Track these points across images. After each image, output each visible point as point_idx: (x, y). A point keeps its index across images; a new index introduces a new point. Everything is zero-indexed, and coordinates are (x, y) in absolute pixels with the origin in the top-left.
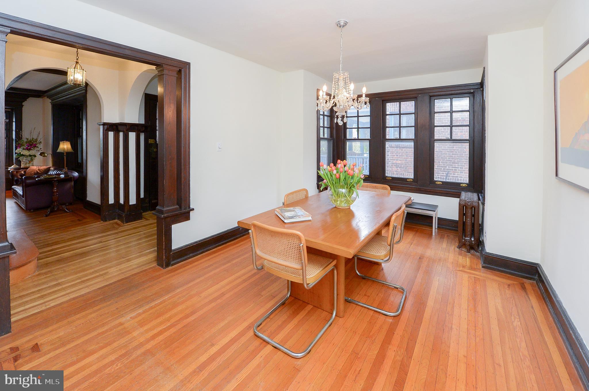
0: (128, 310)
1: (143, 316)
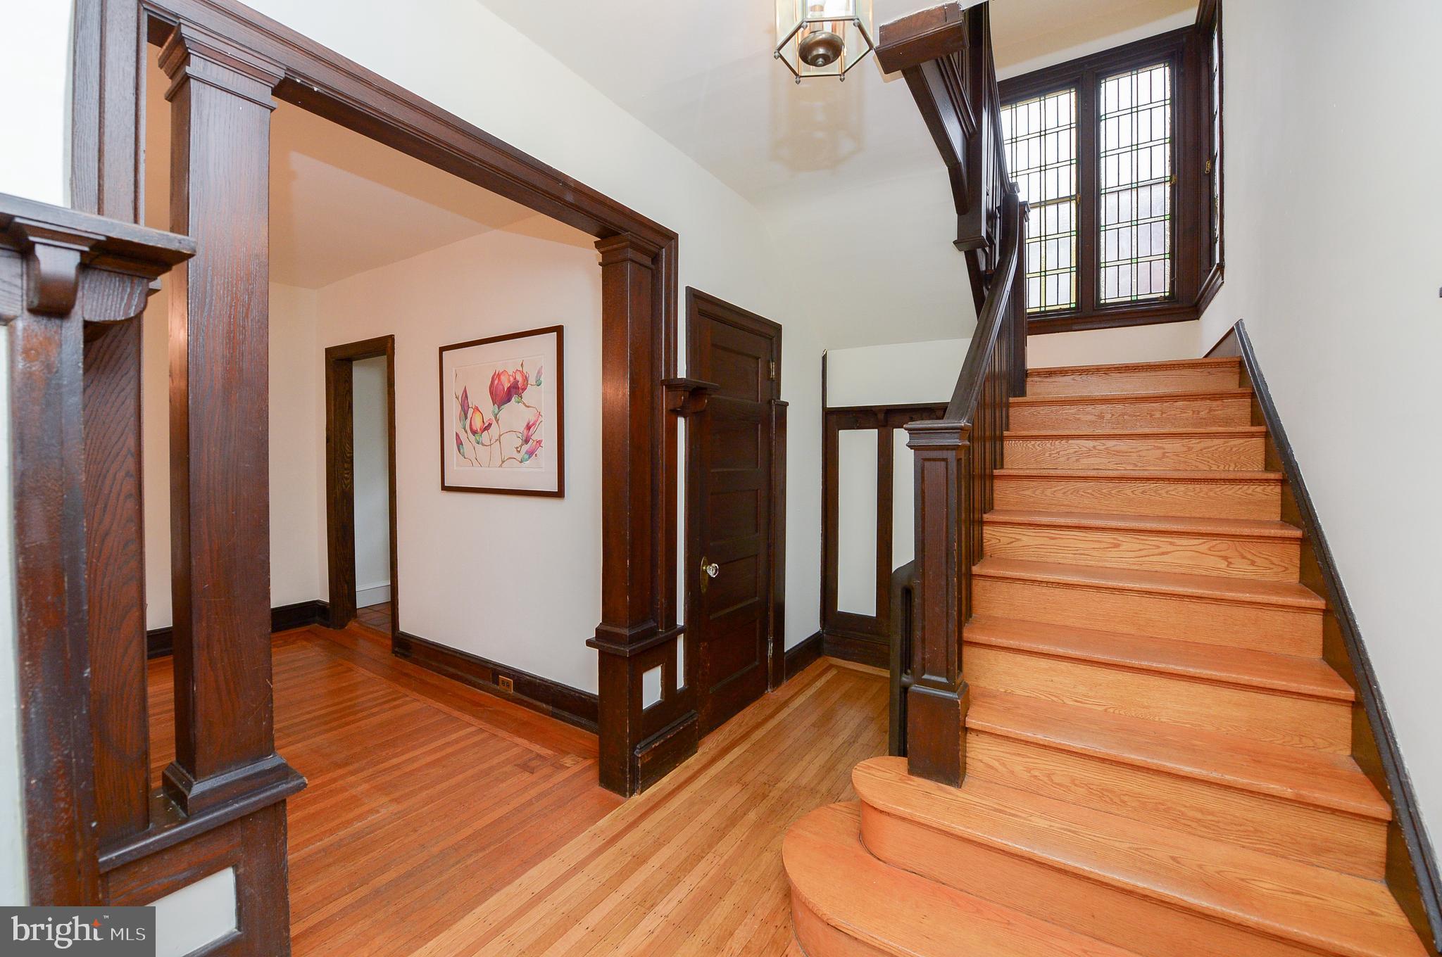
0: (387, 827)
1: (351, 815)
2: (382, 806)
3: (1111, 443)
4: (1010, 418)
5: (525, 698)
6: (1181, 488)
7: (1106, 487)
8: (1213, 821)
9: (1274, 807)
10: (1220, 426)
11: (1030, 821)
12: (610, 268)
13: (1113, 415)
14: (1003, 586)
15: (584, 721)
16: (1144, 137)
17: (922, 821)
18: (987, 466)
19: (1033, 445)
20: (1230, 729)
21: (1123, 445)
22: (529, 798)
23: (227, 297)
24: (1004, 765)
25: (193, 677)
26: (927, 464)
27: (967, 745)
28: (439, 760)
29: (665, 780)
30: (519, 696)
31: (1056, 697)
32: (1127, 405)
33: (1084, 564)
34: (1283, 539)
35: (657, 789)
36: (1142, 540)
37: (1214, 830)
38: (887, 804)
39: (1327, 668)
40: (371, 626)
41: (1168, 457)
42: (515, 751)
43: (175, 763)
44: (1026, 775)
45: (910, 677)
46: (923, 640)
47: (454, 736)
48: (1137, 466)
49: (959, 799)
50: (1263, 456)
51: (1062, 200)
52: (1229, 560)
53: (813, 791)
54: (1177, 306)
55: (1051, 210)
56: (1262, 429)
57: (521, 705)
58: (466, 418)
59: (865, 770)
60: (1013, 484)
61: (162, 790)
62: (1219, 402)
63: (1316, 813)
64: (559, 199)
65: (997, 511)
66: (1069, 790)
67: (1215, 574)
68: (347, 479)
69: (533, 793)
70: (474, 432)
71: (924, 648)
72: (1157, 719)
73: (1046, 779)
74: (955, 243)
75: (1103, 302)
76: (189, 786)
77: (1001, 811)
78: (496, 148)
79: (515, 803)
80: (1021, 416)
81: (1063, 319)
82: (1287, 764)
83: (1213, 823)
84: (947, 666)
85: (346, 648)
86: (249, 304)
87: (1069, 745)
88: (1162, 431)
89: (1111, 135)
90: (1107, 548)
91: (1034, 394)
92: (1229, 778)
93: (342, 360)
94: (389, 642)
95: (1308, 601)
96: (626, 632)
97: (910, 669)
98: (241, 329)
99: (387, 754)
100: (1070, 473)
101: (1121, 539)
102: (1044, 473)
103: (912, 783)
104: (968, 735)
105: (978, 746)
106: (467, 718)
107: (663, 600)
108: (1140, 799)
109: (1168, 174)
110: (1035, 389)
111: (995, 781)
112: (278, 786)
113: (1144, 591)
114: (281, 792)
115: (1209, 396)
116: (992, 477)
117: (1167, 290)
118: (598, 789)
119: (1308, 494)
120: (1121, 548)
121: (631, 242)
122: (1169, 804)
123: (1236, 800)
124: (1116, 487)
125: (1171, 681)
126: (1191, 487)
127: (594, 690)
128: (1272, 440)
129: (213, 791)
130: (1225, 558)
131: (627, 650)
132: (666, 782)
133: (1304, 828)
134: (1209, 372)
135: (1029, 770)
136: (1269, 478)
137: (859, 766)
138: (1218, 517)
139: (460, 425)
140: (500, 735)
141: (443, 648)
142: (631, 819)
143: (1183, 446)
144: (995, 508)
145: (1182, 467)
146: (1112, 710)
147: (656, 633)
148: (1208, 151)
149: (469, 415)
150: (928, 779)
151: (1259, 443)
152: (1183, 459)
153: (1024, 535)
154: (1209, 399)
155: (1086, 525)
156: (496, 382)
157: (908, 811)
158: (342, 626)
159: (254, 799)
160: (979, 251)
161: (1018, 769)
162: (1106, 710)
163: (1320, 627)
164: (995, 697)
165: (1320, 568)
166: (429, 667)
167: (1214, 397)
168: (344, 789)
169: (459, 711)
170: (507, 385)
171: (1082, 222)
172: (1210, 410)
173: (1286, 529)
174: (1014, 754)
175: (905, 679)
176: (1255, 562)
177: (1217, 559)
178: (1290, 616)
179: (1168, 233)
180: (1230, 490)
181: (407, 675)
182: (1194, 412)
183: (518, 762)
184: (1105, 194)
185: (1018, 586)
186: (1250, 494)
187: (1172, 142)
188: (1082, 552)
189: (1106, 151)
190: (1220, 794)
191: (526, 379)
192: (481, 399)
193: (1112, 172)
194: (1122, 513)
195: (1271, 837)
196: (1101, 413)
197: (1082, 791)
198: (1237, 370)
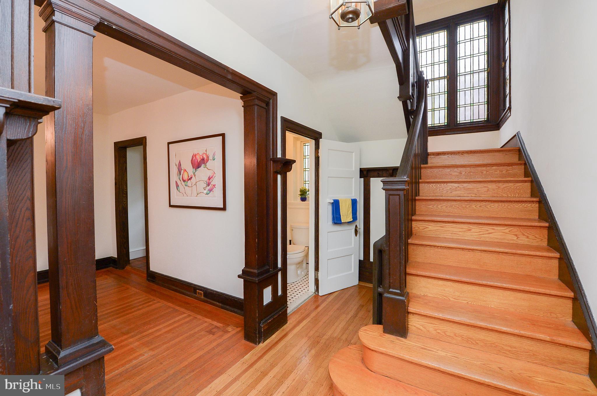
0: (148, 362)
2: (145, 352)
3: (465, 185)
4: (422, 174)
5: (209, 300)
6: (496, 205)
7: (464, 204)
8: (516, 351)
9: (541, 344)
10: (511, 178)
11: (437, 353)
12: (247, 108)
13: (466, 172)
14: (421, 248)
15: (236, 310)
16: (476, 51)
17: (391, 354)
18: (414, 195)
19: (432, 186)
20: (521, 310)
21: (470, 186)
22: (213, 346)
23: (74, 124)
24: (425, 328)
25: (60, 302)
26: (391, 197)
27: (409, 319)
28: (171, 330)
29: (274, 336)
30: (206, 299)
31: (446, 297)
32: (472, 168)
33: (456, 238)
34: (541, 227)
35: (270, 341)
36: (481, 227)
37: (516, 355)
38: (375, 347)
39: (561, 283)
40: (136, 268)
41: (490, 191)
42: (205, 325)
43: (51, 342)
44: (434, 332)
45: (381, 289)
46: (390, 274)
47: (177, 319)
48: (476, 195)
49: (406, 344)
50: (530, 191)
51: (441, 78)
52: (518, 236)
53: (339, 340)
54: (490, 124)
55: (437, 82)
56: (530, 179)
57: (206, 303)
58: (180, 174)
59: (364, 331)
60: (424, 203)
61: (45, 354)
62: (511, 167)
63: (559, 347)
64: (225, 78)
65: (418, 215)
66: (454, 338)
67: (512, 242)
68: (125, 201)
69: (215, 344)
70: (184, 181)
71: (390, 278)
72: (490, 306)
73: (443, 334)
74: (398, 97)
75: (458, 122)
76: (59, 353)
77: (425, 349)
78: (197, 55)
79: (207, 349)
80: (426, 173)
81: (442, 130)
82: (546, 325)
83: (515, 352)
84: (400, 285)
85: (125, 278)
86: (84, 128)
87: (453, 319)
88: (487, 180)
89: (462, 50)
90: (466, 231)
91: (431, 163)
92: (523, 332)
93: (122, 148)
94: (146, 275)
95: (552, 254)
96: (256, 271)
97: (381, 285)
98: (80, 139)
99: (147, 328)
100: (449, 198)
101: (471, 227)
102: (438, 198)
103: (385, 337)
104: (409, 315)
105: (413, 320)
106: (183, 310)
107: (272, 256)
108: (484, 342)
109: (486, 67)
110: (432, 161)
111: (421, 335)
112: (100, 350)
113: (483, 250)
114: (102, 353)
115: (506, 165)
116: (415, 200)
117: (486, 117)
118: (244, 341)
119: (551, 208)
120: (472, 231)
121: (257, 97)
122: (497, 344)
123: (525, 342)
124: (468, 205)
125: (496, 290)
126: (500, 204)
127: (242, 297)
128: (534, 184)
129: (70, 354)
130: (516, 235)
131: (256, 280)
132: (274, 337)
133: (555, 353)
134: (506, 154)
135: (436, 330)
136: (533, 200)
137: (362, 330)
138: (512, 217)
139: (178, 178)
140: (198, 317)
141: (171, 278)
142: (260, 355)
143: (496, 186)
144: (417, 213)
145: (495, 195)
146: (470, 303)
147: (269, 271)
148: (503, 58)
149: (182, 173)
150: (392, 335)
151: (529, 184)
152: (496, 192)
153: (430, 225)
154: (507, 166)
155: (457, 221)
156: (194, 158)
157: (385, 350)
158: (124, 268)
159: (89, 357)
160: (408, 101)
161: (431, 329)
162: (467, 303)
163: (557, 265)
164: (419, 297)
165: (557, 240)
166: (165, 287)
167: (509, 165)
168: (127, 345)
169: (178, 306)
170: (199, 160)
171: (450, 88)
172: (507, 171)
173: (542, 223)
174: (429, 323)
175: (380, 290)
176: (529, 237)
177: (513, 236)
178: (545, 261)
179: (486, 93)
180: (517, 205)
181: (154, 291)
182: (500, 171)
183: (207, 330)
184: (459, 76)
185: (428, 248)
186: (525, 207)
187: (488, 54)
188: (456, 233)
189: (460, 57)
190: (519, 339)
191: (208, 157)
192: (187, 166)
193: (462, 66)
194: (471, 215)
195: (540, 358)
196: (461, 172)
197: (459, 339)
198: (518, 153)
